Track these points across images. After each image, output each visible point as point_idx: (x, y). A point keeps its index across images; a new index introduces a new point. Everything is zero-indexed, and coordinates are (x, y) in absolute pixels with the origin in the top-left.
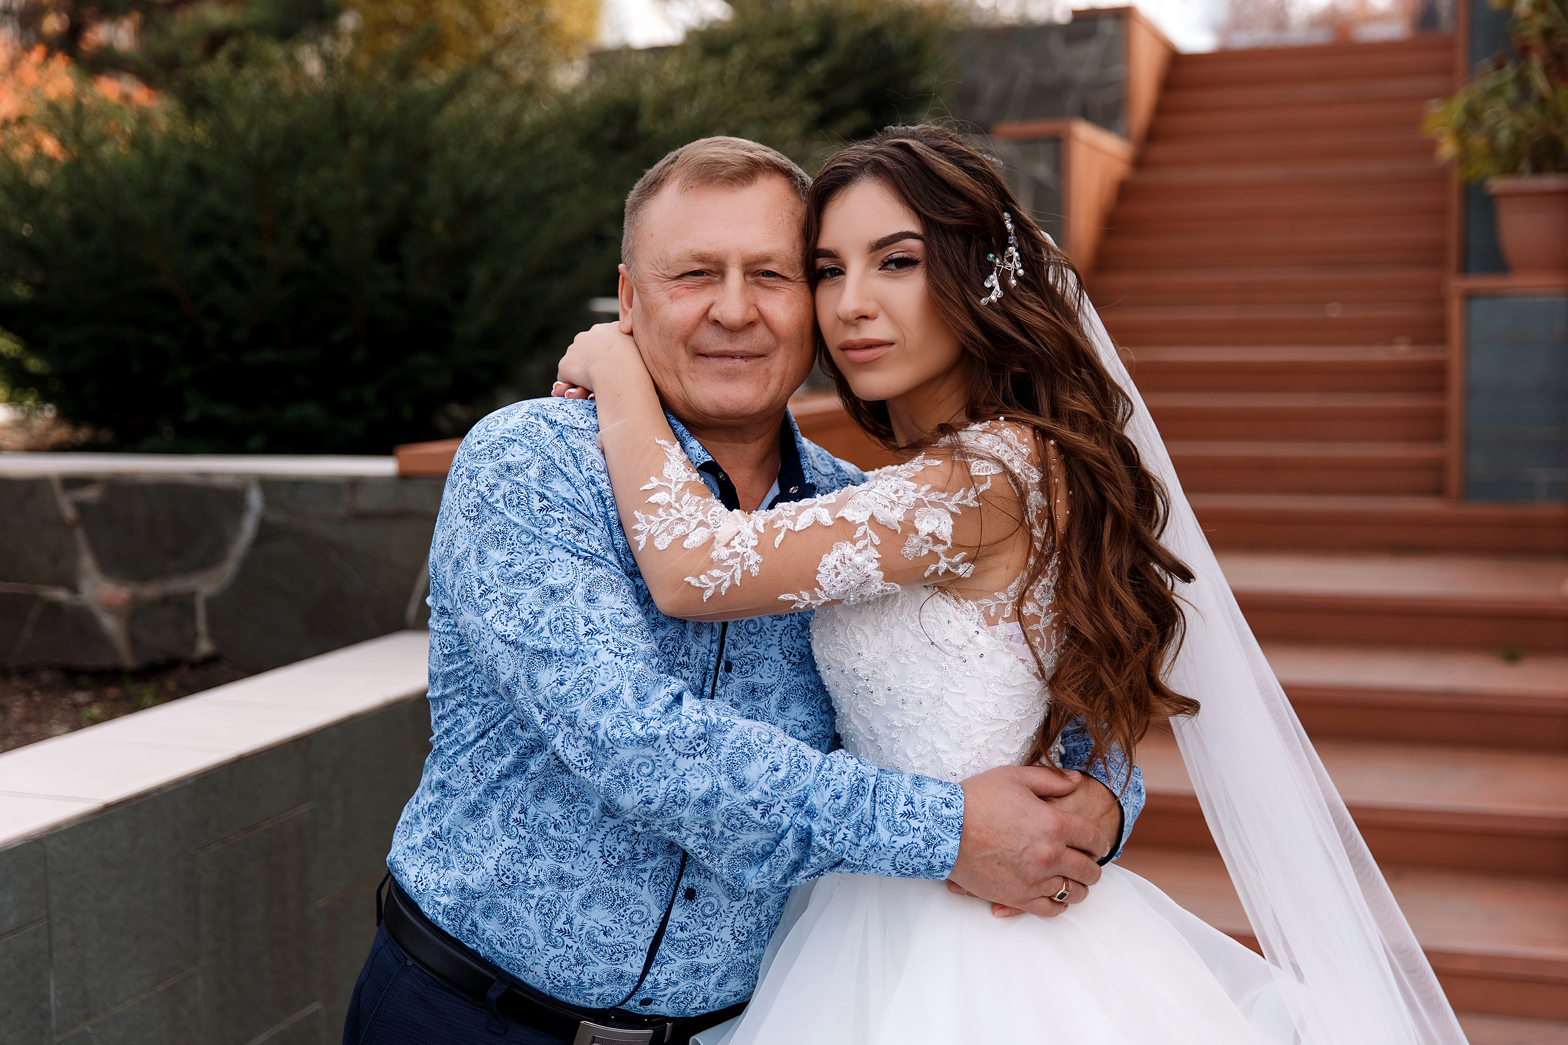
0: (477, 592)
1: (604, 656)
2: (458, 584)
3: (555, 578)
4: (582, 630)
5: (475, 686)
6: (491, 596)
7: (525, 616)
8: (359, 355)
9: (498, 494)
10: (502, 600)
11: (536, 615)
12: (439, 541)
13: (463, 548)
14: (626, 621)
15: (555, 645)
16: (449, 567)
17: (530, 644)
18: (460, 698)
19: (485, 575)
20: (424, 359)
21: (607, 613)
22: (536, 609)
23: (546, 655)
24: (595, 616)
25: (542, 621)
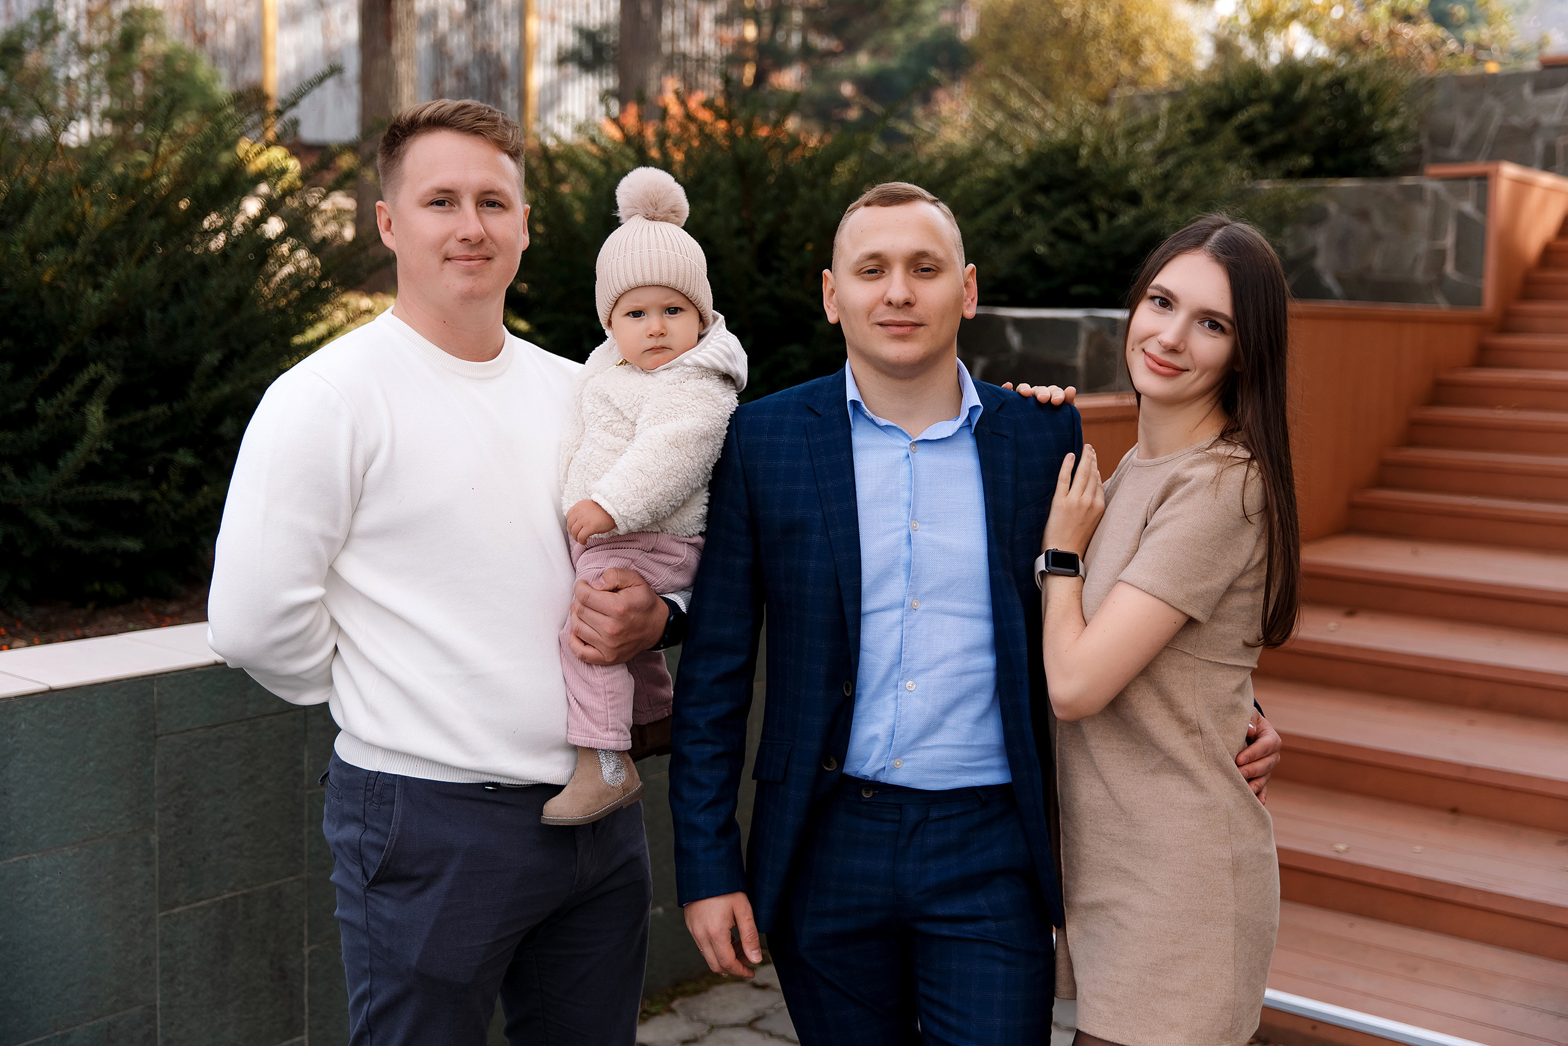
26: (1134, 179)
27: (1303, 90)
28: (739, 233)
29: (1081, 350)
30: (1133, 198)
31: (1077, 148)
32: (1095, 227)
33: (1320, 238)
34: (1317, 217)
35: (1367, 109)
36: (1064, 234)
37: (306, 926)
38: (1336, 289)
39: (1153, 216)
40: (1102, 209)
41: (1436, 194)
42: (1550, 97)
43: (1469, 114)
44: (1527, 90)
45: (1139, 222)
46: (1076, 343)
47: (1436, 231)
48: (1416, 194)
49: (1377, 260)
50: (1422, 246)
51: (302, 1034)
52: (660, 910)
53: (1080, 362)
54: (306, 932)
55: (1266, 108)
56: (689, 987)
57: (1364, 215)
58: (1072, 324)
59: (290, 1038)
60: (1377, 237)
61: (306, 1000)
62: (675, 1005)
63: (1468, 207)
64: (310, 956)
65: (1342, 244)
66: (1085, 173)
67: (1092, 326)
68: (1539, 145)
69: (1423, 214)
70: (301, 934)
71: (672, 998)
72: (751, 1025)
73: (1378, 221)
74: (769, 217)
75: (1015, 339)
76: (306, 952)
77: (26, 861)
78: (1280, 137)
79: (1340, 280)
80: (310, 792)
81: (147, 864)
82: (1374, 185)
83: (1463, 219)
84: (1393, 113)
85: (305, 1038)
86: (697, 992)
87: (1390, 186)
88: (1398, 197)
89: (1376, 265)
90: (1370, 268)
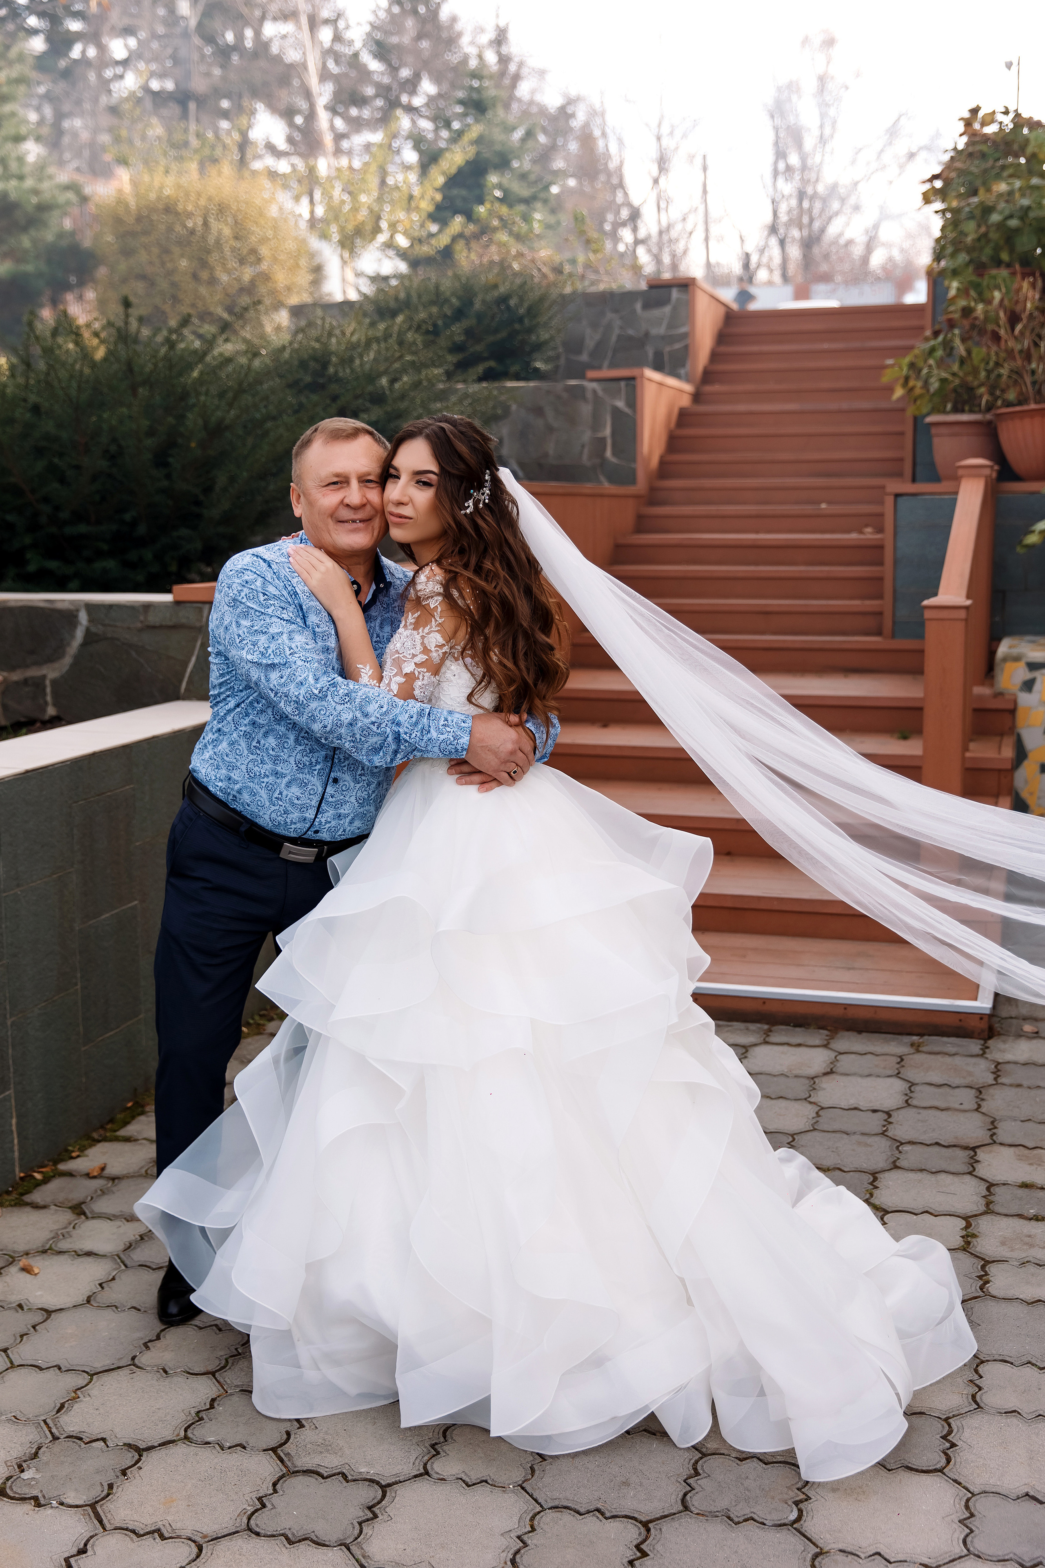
0: (238, 641)
1: (299, 663)
2: (228, 638)
3: (273, 630)
4: (288, 653)
5: (236, 687)
6: (245, 642)
7: (262, 649)
8: (142, 530)
9: (243, 594)
10: (250, 643)
11: (266, 649)
12: (215, 618)
13: (228, 621)
14: (307, 647)
15: (276, 661)
16: (222, 630)
17: (264, 662)
18: (228, 693)
19: (241, 632)
20: (184, 532)
21: (299, 644)
22: (266, 646)
23: (273, 666)
24: (293, 646)
25: (270, 651)
27: (477, 303)
33: (504, 431)
34: (502, 414)
35: (526, 323)
37: (7, 1002)
41: (594, 392)
42: (656, 313)
43: (594, 325)
44: (638, 306)
47: (597, 424)
48: (578, 393)
49: (551, 448)
50: (587, 436)
51: (9, 1089)
54: (8, 1007)
57: (539, 411)
59: (3, 1092)
60: (550, 429)
61: (11, 1062)
63: (620, 404)
65: (523, 434)
68: (650, 352)
69: (586, 409)
70: (5, 1009)
73: (550, 413)
76: (9, 1023)
80: (5, 894)
83: (616, 411)
84: (546, 325)
85: (12, 1091)
87: (559, 386)
88: (565, 395)
89: (551, 452)
90: (546, 455)
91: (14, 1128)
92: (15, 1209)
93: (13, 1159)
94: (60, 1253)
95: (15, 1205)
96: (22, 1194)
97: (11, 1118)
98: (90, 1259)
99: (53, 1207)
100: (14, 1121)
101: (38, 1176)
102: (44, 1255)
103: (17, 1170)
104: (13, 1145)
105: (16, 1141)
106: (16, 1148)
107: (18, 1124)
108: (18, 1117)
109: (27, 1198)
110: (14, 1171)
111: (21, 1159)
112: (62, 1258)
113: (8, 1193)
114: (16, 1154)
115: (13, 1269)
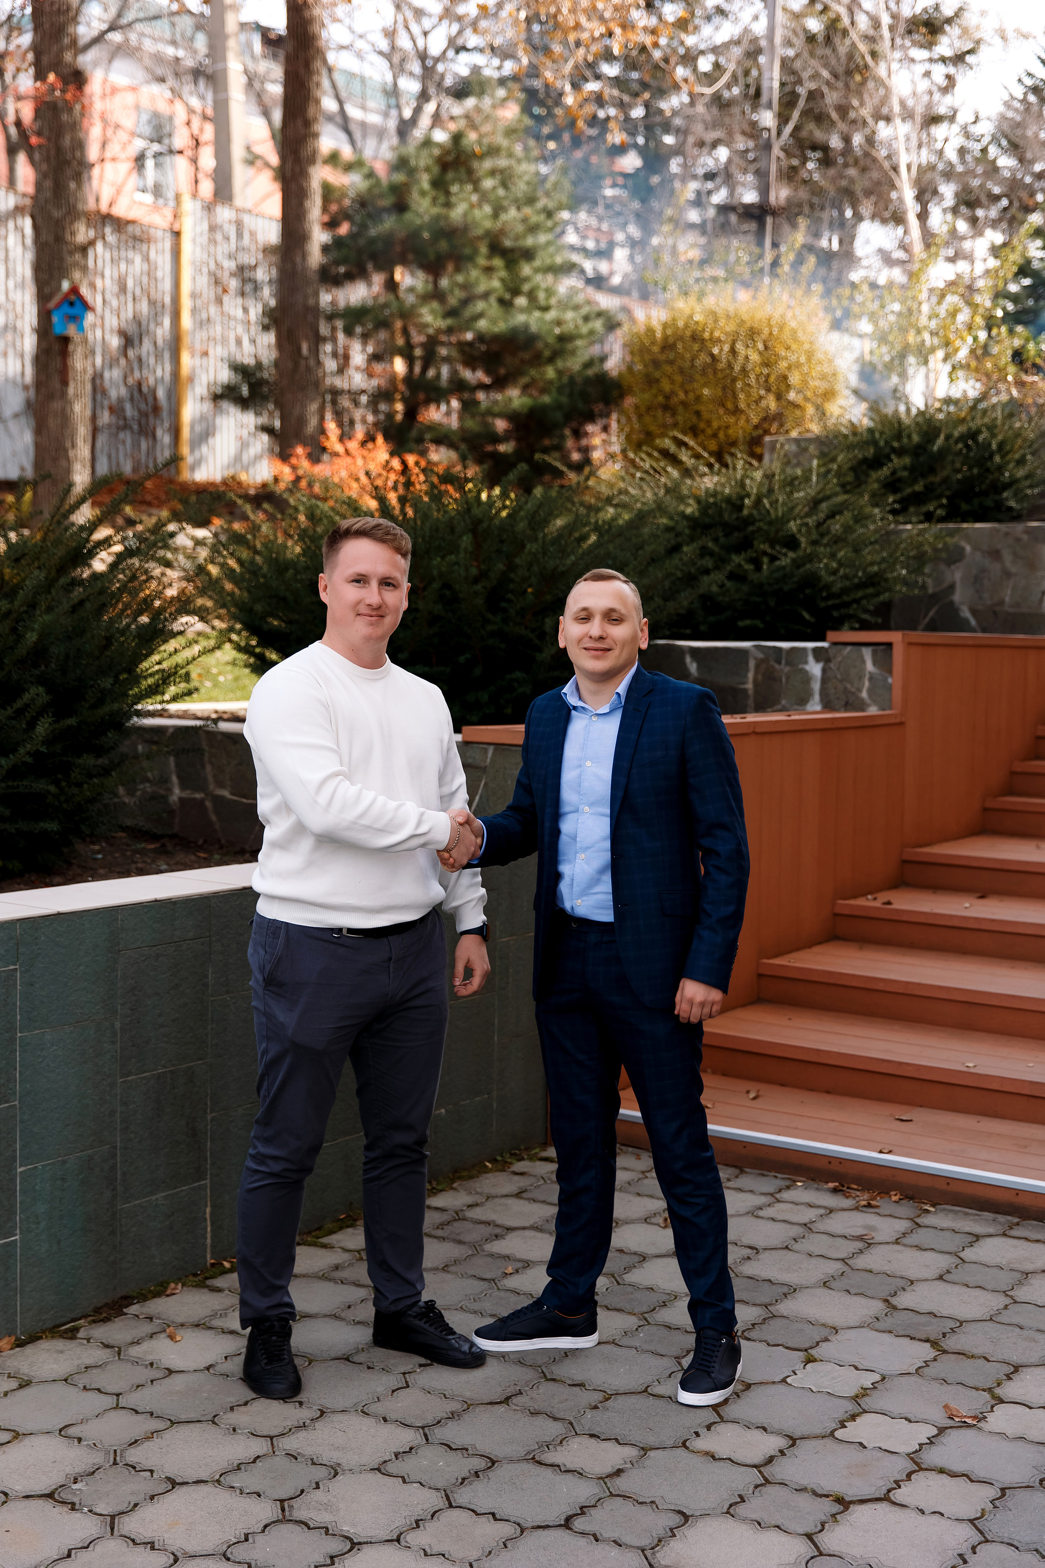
26: (793, 526)
27: (940, 441)
28: (476, 580)
29: (751, 675)
30: (792, 543)
31: (742, 498)
32: (759, 568)
33: (957, 575)
34: (955, 557)
35: (997, 459)
36: (736, 576)
37: (209, 1098)
38: (973, 622)
39: (810, 558)
40: (765, 553)
45: (797, 564)
46: (748, 670)
48: (1039, 536)
49: (1007, 595)
51: (205, 1180)
52: (443, 1111)
53: (750, 686)
54: (209, 1103)
55: (907, 460)
56: (465, 1174)
57: (995, 554)
58: (744, 652)
59: (198, 1181)
60: (1007, 574)
61: (208, 1154)
62: (455, 1185)
64: (213, 1119)
65: (977, 580)
66: (749, 521)
67: (760, 656)
70: (206, 1104)
71: (453, 1181)
72: (519, 1195)
73: (1007, 558)
74: (501, 566)
75: (693, 667)
76: (209, 1117)
77: (43, 1033)
78: (919, 487)
79: (974, 612)
80: (212, 999)
81: (114, 1043)
82: (1003, 527)
84: (1021, 462)
85: (208, 1181)
86: (471, 1177)
87: (1018, 528)
88: (1025, 537)
89: (1007, 599)
90: (1002, 603)
91: (208, 1216)
92: (194, 1289)
93: (205, 1245)
94: (210, 1328)
95: (196, 1286)
96: (207, 1278)
97: (206, 1206)
98: (230, 1337)
99: (227, 1292)
100: (208, 1210)
101: (227, 1265)
102: (196, 1329)
103: (209, 1256)
104: (206, 1232)
105: (209, 1229)
106: (209, 1235)
107: (212, 1213)
108: (212, 1206)
109: (209, 1282)
110: (205, 1257)
111: (213, 1247)
112: (209, 1332)
113: (195, 1275)
114: (209, 1241)
115: (163, 1335)
